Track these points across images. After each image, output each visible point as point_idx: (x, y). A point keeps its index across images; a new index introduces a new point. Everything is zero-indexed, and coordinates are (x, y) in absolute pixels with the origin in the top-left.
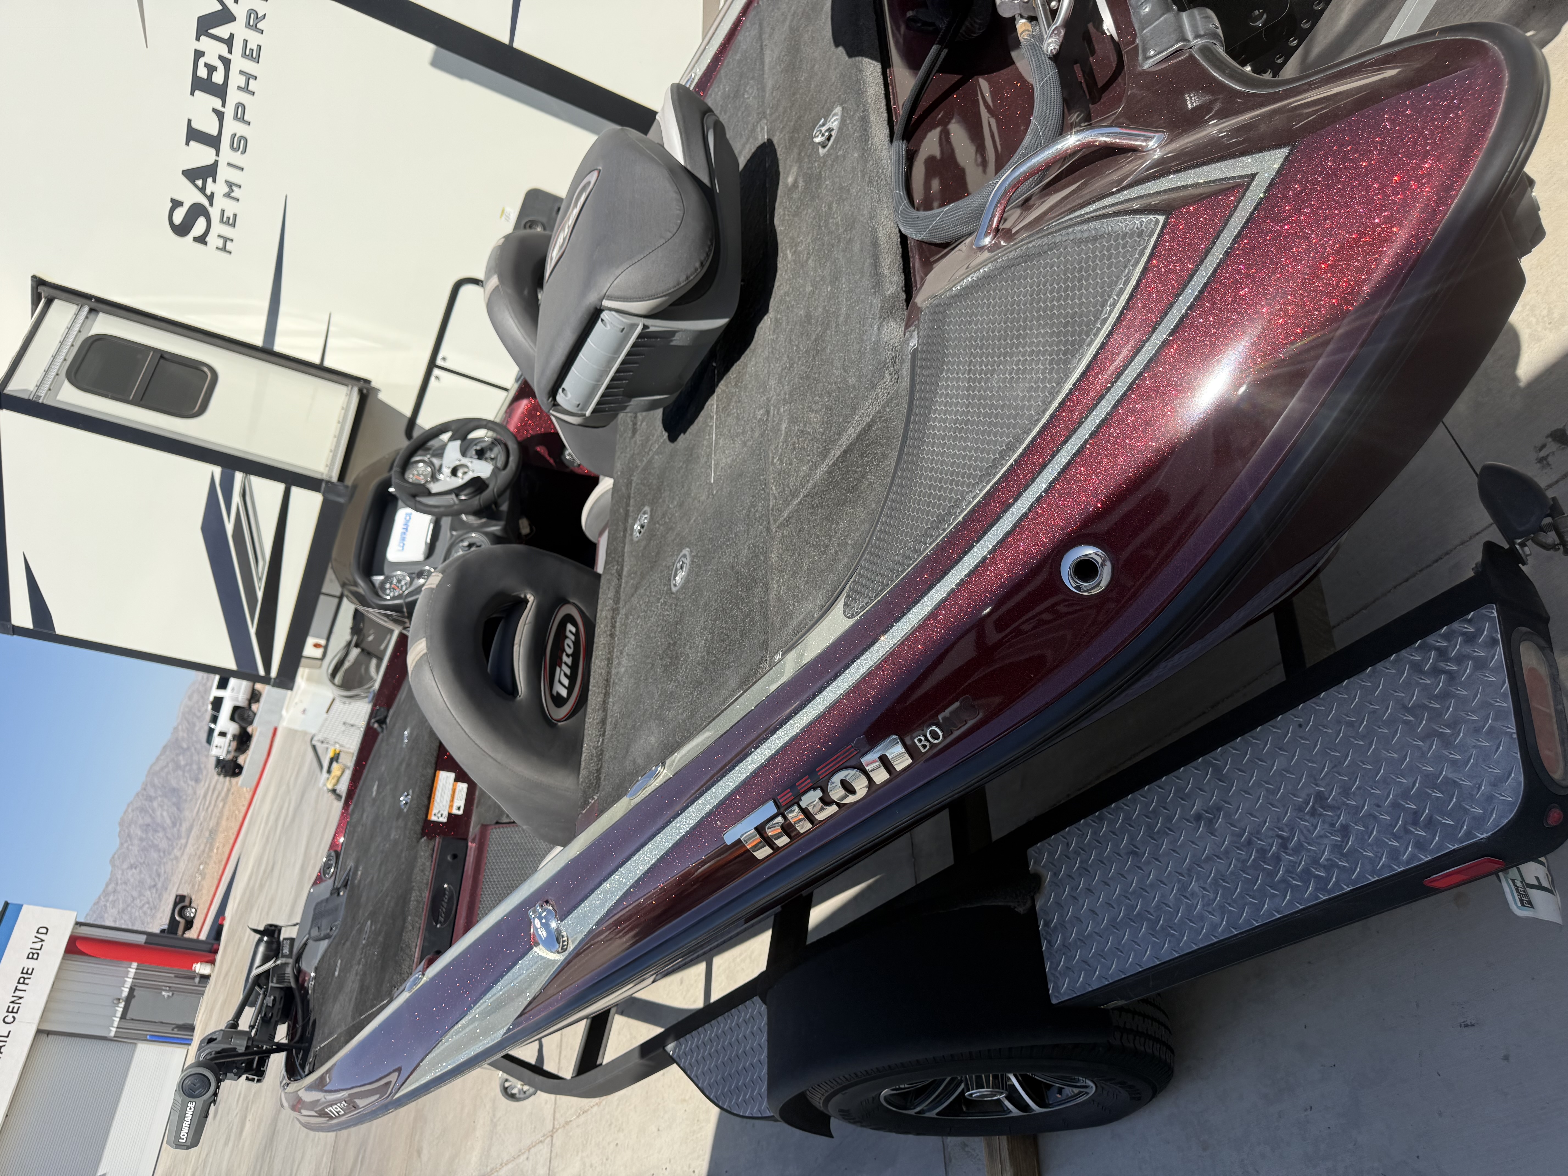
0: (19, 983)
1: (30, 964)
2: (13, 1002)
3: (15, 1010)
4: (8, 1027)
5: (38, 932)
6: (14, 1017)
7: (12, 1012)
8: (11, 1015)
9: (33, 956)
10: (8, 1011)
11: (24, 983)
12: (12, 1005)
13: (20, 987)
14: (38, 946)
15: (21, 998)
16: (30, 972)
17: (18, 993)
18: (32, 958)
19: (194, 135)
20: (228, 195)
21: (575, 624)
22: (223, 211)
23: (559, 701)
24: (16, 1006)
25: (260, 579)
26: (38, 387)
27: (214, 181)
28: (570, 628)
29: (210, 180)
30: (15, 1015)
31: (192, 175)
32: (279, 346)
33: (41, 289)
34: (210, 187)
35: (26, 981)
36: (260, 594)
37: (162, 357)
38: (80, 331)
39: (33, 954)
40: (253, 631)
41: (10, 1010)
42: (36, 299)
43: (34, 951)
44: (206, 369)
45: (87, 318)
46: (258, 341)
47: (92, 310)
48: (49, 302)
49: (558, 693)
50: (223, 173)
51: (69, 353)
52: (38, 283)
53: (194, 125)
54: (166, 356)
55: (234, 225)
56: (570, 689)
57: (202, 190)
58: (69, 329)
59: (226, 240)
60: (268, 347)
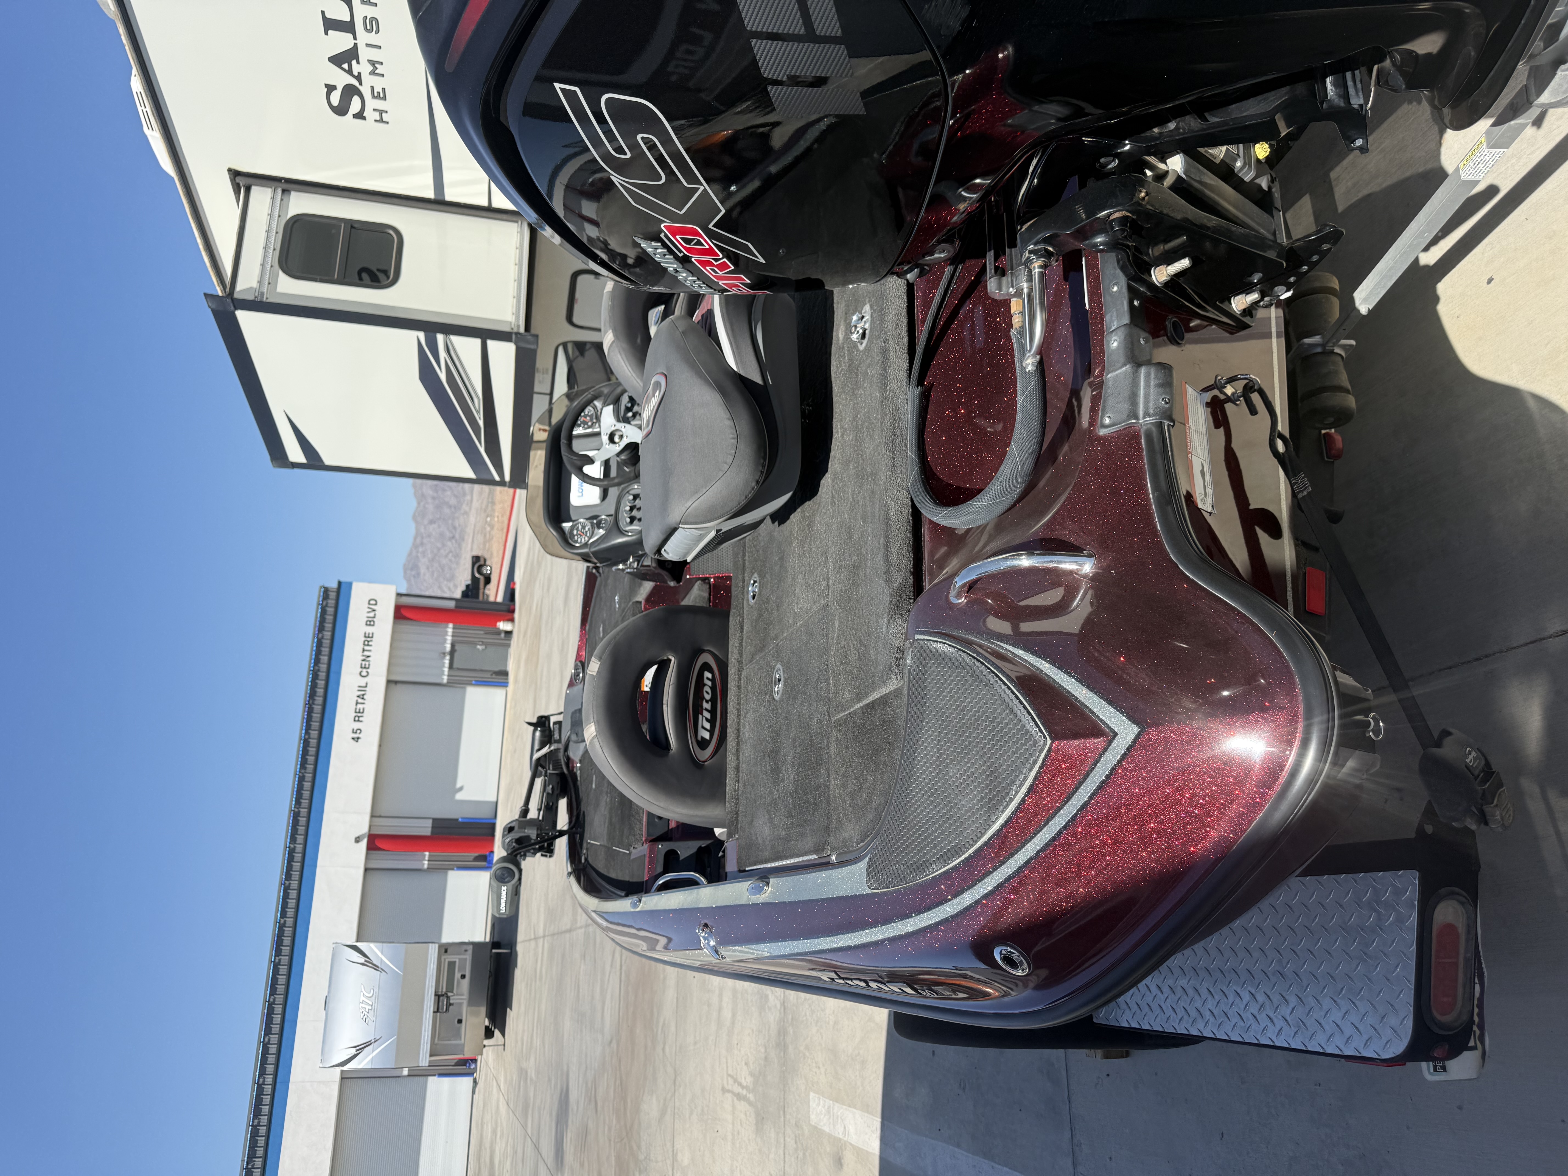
0: (364, 645)
1: (369, 630)
2: (364, 660)
3: (367, 666)
4: (366, 680)
5: (369, 604)
6: (367, 672)
7: (365, 668)
8: (365, 670)
9: (370, 623)
10: (361, 667)
11: (368, 645)
12: (364, 663)
13: (367, 648)
14: (372, 615)
15: (368, 657)
16: (371, 635)
17: (366, 653)
18: (370, 625)
19: (330, 25)
20: (373, 73)
21: (711, 670)
22: (372, 88)
23: (703, 744)
24: (367, 663)
25: (478, 412)
26: (260, 282)
27: (358, 62)
28: (708, 675)
29: (354, 62)
30: (368, 670)
31: (338, 60)
32: (450, 196)
33: (239, 179)
34: (356, 69)
35: (370, 643)
36: (481, 423)
37: (352, 227)
38: (279, 216)
39: (370, 621)
40: (482, 450)
41: (363, 666)
42: (237, 189)
43: (370, 619)
44: (391, 232)
45: (282, 200)
46: (430, 194)
47: (284, 191)
48: (248, 189)
49: (702, 738)
50: (365, 54)
51: (276, 241)
52: (235, 174)
53: (328, 15)
54: (355, 225)
55: (384, 98)
56: (711, 731)
57: (350, 72)
58: (271, 215)
59: (381, 112)
60: (440, 198)
